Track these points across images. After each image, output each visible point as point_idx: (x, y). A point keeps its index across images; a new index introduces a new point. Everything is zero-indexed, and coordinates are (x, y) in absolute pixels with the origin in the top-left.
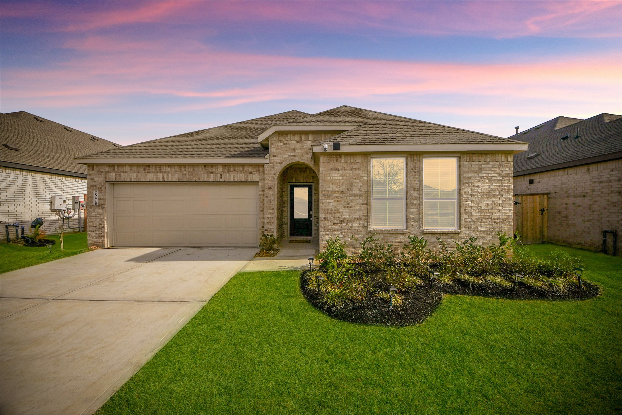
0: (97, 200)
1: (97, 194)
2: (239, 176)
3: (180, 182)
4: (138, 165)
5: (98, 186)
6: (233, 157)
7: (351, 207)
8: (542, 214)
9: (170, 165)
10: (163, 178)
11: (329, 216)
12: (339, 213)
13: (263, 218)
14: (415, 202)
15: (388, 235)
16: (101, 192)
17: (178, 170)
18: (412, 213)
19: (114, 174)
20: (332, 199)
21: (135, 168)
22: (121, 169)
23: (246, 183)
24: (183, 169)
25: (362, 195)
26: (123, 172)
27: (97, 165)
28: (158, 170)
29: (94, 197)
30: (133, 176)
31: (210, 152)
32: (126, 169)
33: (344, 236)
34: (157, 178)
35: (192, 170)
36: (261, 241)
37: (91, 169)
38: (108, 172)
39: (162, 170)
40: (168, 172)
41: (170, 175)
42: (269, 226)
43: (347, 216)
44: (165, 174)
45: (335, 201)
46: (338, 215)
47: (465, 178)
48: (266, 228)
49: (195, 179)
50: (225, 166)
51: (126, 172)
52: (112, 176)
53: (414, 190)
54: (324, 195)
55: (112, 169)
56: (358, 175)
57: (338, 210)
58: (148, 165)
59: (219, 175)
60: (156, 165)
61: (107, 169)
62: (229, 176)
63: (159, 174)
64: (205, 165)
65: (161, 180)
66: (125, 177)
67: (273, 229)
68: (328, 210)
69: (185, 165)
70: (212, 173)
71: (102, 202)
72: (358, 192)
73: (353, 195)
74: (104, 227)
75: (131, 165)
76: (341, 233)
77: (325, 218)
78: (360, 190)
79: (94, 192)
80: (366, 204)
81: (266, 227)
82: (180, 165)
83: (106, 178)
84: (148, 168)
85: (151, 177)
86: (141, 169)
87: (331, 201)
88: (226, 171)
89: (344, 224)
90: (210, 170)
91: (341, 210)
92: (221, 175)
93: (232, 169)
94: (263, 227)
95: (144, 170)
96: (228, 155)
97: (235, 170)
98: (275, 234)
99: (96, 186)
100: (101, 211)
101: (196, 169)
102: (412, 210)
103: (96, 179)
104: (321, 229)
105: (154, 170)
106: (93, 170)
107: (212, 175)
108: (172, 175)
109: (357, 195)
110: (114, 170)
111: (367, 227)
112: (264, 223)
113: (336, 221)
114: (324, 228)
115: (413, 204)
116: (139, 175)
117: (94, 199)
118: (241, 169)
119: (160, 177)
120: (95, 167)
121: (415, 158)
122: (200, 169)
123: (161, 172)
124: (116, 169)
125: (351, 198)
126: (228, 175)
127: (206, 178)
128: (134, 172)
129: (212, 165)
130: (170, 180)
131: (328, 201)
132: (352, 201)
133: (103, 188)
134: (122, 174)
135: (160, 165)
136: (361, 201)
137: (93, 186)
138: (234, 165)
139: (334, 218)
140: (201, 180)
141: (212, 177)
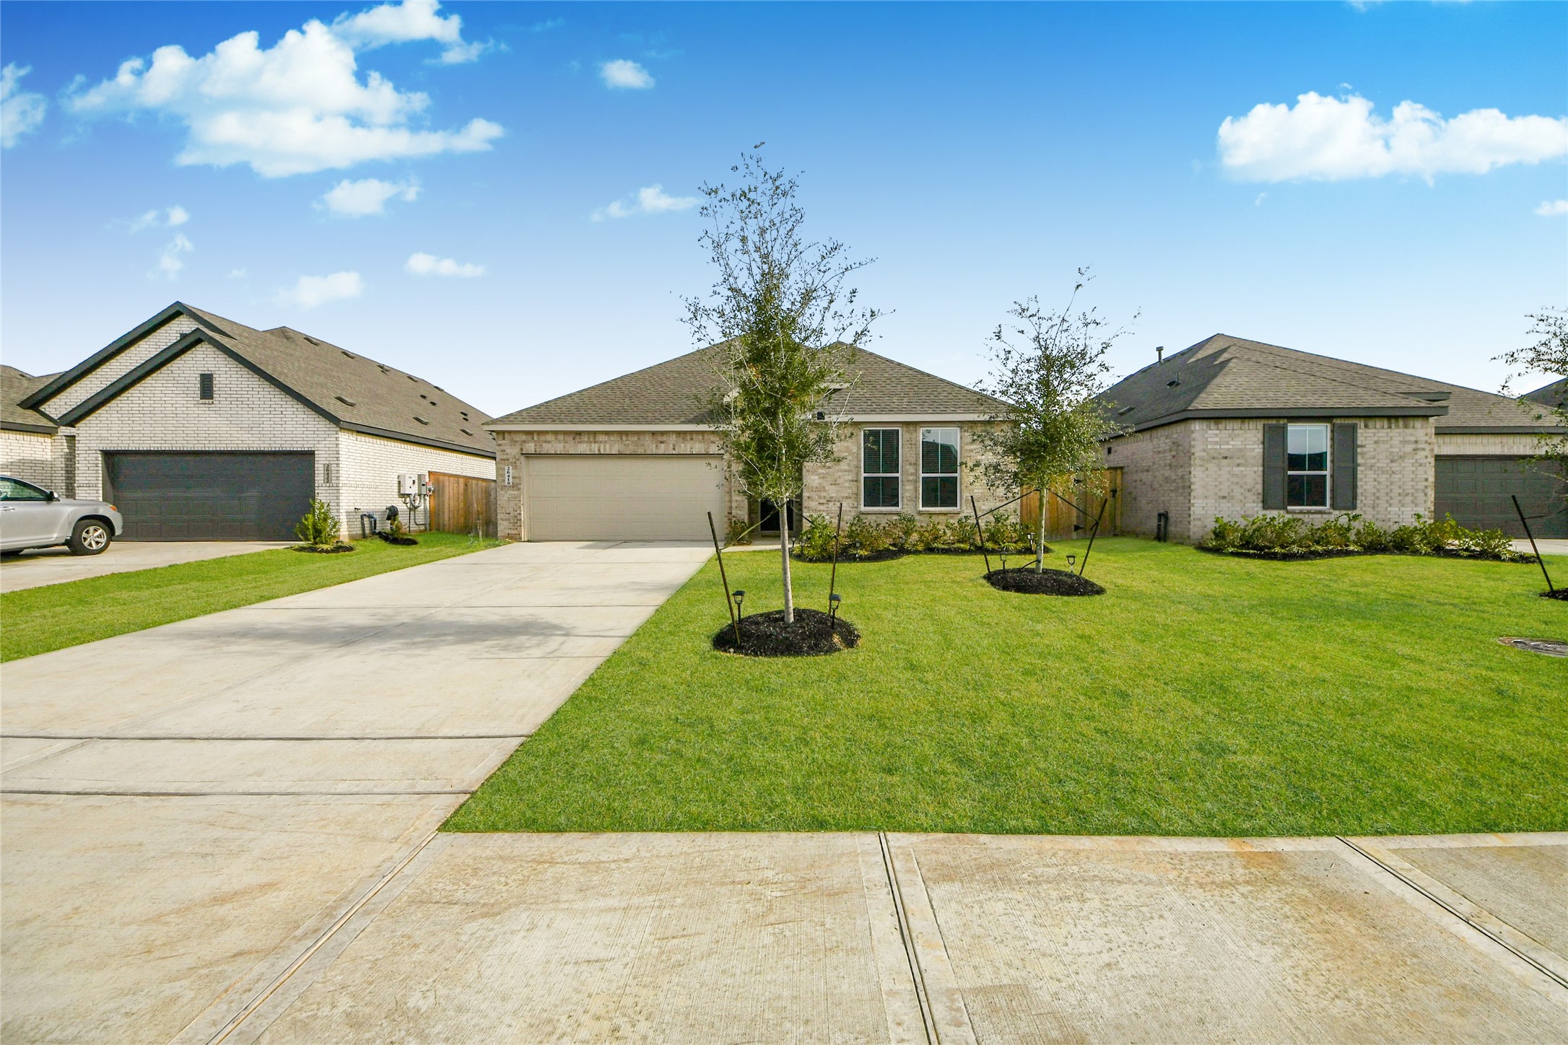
0: (510, 478)
1: (511, 471)
2: (698, 447)
3: (620, 455)
4: (565, 433)
5: (511, 460)
6: (690, 422)
7: (838, 484)
8: (1114, 496)
9: (607, 433)
10: (599, 450)
11: (813, 495)
12: (825, 491)
13: (731, 501)
14: (911, 478)
15: (881, 516)
16: (515, 467)
17: (619, 439)
18: (907, 491)
19: (533, 445)
20: (817, 475)
21: (561, 437)
22: (542, 438)
23: (707, 455)
24: (624, 438)
25: (851, 471)
26: (546, 442)
27: (510, 432)
28: (592, 439)
29: (507, 475)
30: (559, 448)
31: (657, 414)
32: (549, 437)
33: (831, 518)
34: (590, 450)
35: (636, 439)
36: (727, 531)
37: (501, 438)
38: (524, 442)
39: (597, 439)
40: (606, 442)
41: (608, 446)
42: (739, 512)
43: (834, 495)
44: (602, 445)
45: (820, 478)
46: (823, 494)
47: (967, 450)
48: (733, 514)
49: (640, 451)
50: (679, 433)
51: (549, 442)
52: (530, 447)
53: (910, 464)
54: (808, 471)
55: (529, 438)
56: (847, 447)
57: (824, 487)
58: (579, 433)
59: (671, 446)
60: (589, 433)
61: (524, 437)
62: (685, 448)
63: (593, 445)
64: (654, 433)
65: (597, 452)
66: (547, 448)
67: (742, 514)
68: (812, 487)
69: (627, 433)
70: (662, 442)
71: (517, 481)
72: (847, 467)
73: (841, 471)
74: (520, 514)
75: (556, 433)
76: (828, 514)
77: (809, 497)
78: (848, 465)
79: (506, 468)
80: (856, 481)
81: (734, 512)
82: (620, 433)
83: (522, 449)
84: (578, 437)
85: (583, 448)
86: (570, 438)
87: (817, 477)
88: (681, 440)
89: (831, 504)
90: (660, 438)
91: (827, 488)
92: (674, 445)
93: (689, 437)
94: (730, 513)
95: (574, 439)
96: (683, 419)
97: (692, 439)
98: (746, 521)
99: (508, 460)
100: (516, 492)
101: (642, 438)
102: (907, 488)
103: (508, 451)
104: (804, 510)
105: (586, 439)
106: (504, 439)
107: (662, 445)
108: (610, 446)
109: (846, 471)
110: (533, 439)
111: (857, 507)
112: (731, 507)
113: (822, 501)
114: (808, 508)
115: (908, 481)
116: (567, 446)
117: (507, 478)
118: (701, 437)
119: (595, 448)
120: (506, 435)
121: (911, 428)
122: (647, 438)
123: (595, 442)
124: (535, 438)
125: (839, 474)
126: (683, 445)
127: (654, 449)
128: (560, 442)
129: (662, 433)
130: (608, 452)
131: (812, 477)
132: (840, 477)
133: (518, 463)
134: (544, 444)
135: (595, 433)
136: (850, 478)
137: (504, 460)
138: (691, 432)
139: (820, 497)
140: (648, 452)
141: (662, 449)
